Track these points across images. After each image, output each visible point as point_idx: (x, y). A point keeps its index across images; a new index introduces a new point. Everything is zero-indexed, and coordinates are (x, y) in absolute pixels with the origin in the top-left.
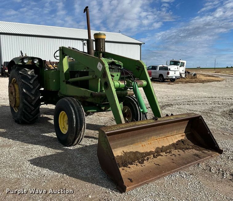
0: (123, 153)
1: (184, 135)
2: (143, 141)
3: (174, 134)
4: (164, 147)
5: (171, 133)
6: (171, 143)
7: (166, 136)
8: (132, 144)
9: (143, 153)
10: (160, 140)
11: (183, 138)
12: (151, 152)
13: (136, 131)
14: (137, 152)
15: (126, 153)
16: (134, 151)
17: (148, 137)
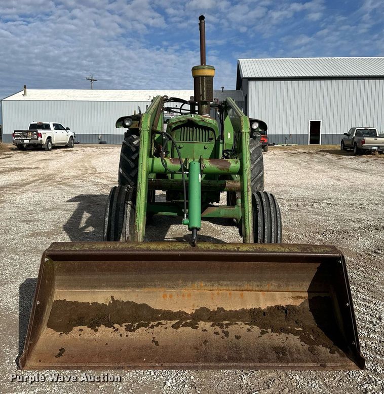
0: (110, 300)
1: (301, 297)
2: (170, 287)
3: (270, 289)
4: (224, 311)
5: (259, 283)
6: (249, 307)
7: (242, 288)
8: (139, 287)
9: (158, 311)
10: (218, 294)
11: (297, 303)
12: (180, 313)
13: (147, 263)
14: (145, 306)
15: (115, 302)
16: (139, 302)
17: (185, 280)
